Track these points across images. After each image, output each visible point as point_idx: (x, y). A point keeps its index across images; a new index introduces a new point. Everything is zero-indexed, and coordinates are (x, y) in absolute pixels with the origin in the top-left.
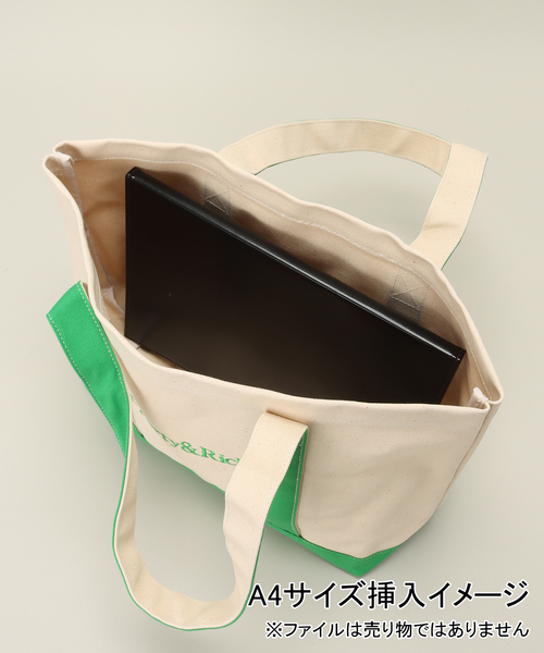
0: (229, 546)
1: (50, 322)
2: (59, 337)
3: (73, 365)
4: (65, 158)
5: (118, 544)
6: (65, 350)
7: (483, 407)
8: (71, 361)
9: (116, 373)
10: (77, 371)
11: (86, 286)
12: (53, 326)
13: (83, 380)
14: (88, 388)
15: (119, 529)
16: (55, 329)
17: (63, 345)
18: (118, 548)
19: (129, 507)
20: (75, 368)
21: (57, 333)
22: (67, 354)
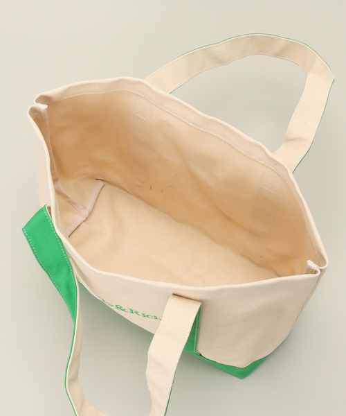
0: (150, 386)
1: (25, 234)
2: (30, 245)
3: (40, 263)
4: (43, 107)
5: (69, 384)
6: (34, 253)
7: (315, 272)
8: (38, 261)
9: (69, 269)
10: (42, 267)
11: (49, 208)
12: (27, 237)
13: (47, 272)
14: (50, 277)
15: (69, 374)
16: (28, 239)
17: (33, 250)
18: (69, 387)
19: (76, 359)
20: (41, 265)
21: (29, 242)
22: (36, 256)
